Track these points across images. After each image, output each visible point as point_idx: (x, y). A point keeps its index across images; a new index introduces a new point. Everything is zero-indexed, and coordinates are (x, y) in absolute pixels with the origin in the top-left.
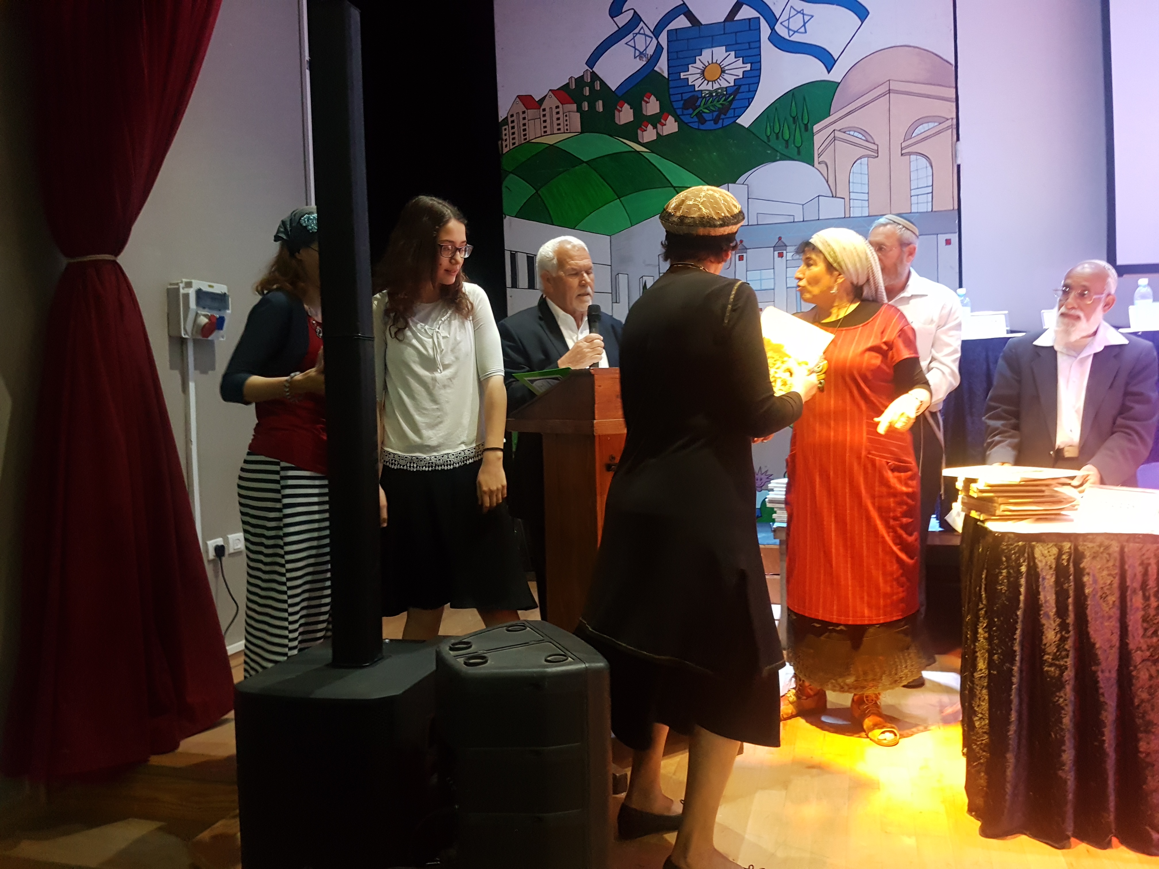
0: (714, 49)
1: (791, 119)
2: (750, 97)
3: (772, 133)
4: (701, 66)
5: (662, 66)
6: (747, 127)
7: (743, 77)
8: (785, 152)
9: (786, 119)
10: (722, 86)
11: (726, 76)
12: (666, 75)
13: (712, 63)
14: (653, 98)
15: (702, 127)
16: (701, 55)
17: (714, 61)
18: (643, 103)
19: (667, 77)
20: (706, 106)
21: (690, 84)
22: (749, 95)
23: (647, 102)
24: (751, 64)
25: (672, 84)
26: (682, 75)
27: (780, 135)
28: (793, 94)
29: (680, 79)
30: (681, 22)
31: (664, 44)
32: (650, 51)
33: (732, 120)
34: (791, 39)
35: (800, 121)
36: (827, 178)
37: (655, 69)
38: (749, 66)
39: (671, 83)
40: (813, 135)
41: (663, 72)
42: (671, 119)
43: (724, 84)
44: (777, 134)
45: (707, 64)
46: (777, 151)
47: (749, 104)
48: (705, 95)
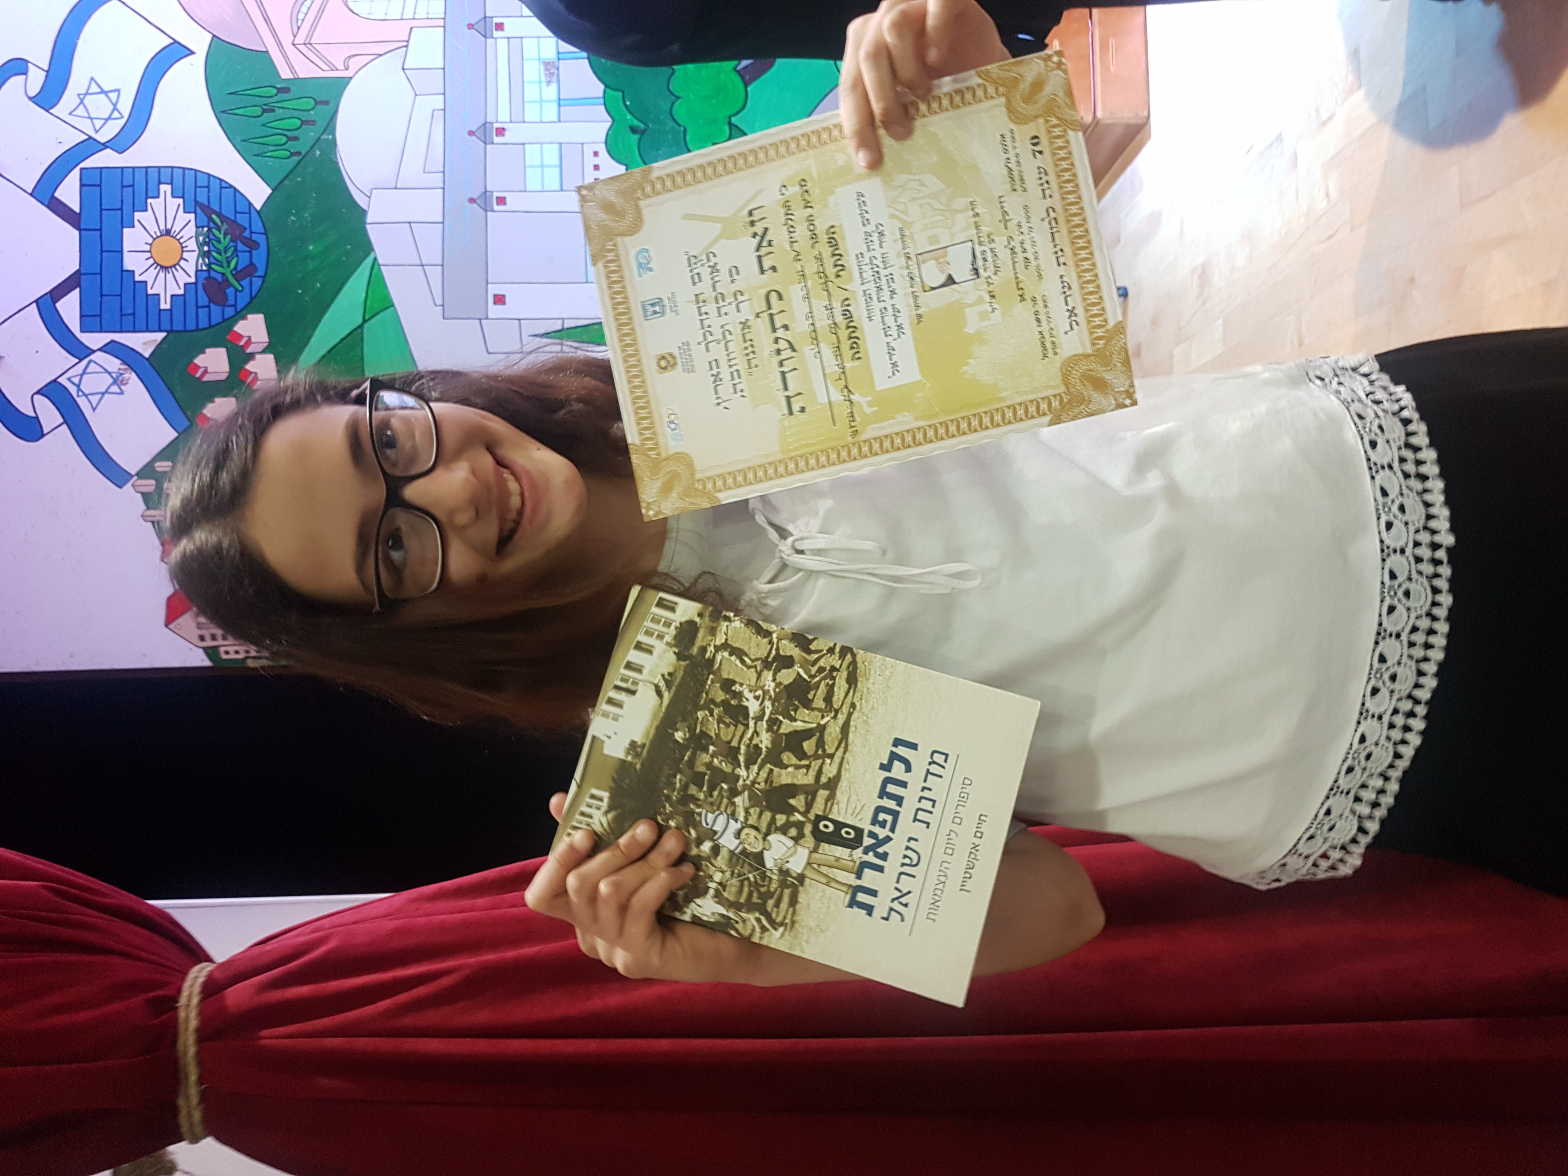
0: (125, 249)
1: (265, 115)
2: (218, 187)
3: (284, 147)
4: (153, 272)
5: (144, 342)
6: (269, 191)
7: (183, 197)
8: (320, 125)
9: (264, 125)
10: (193, 234)
11: (176, 228)
12: (160, 336)
13: (150, 251)
14: (199, 361)
15: (260, 272)
16: (133, 272)
17: (148, 248)
18: (205, 379)
19: (164, 334)
20: (225, 264)
21: (182, 292)
22: (215, 186)
23: (206, 372)
24: (160, 183)
25: (178, 326)
26: (165, 305)
27: (289, 134)
28: (224, 112)
29: (171, 310)
30: (69, 306)
31: (105, 338)
32: (114, 364)
33: (254, 215)
34: (126, 116)
35: (271, 100)
36: (374, 57)
37: (147, 355)
38: (163, 187)
39: (175, 328)
40: (297, 79)
41: (154, 341)
42: (240, 327)
43: (191, 229)
44: (290, 139)
45: (151, 261)
46: (319, 138)
47: (231, 186)
48: (206, 265)
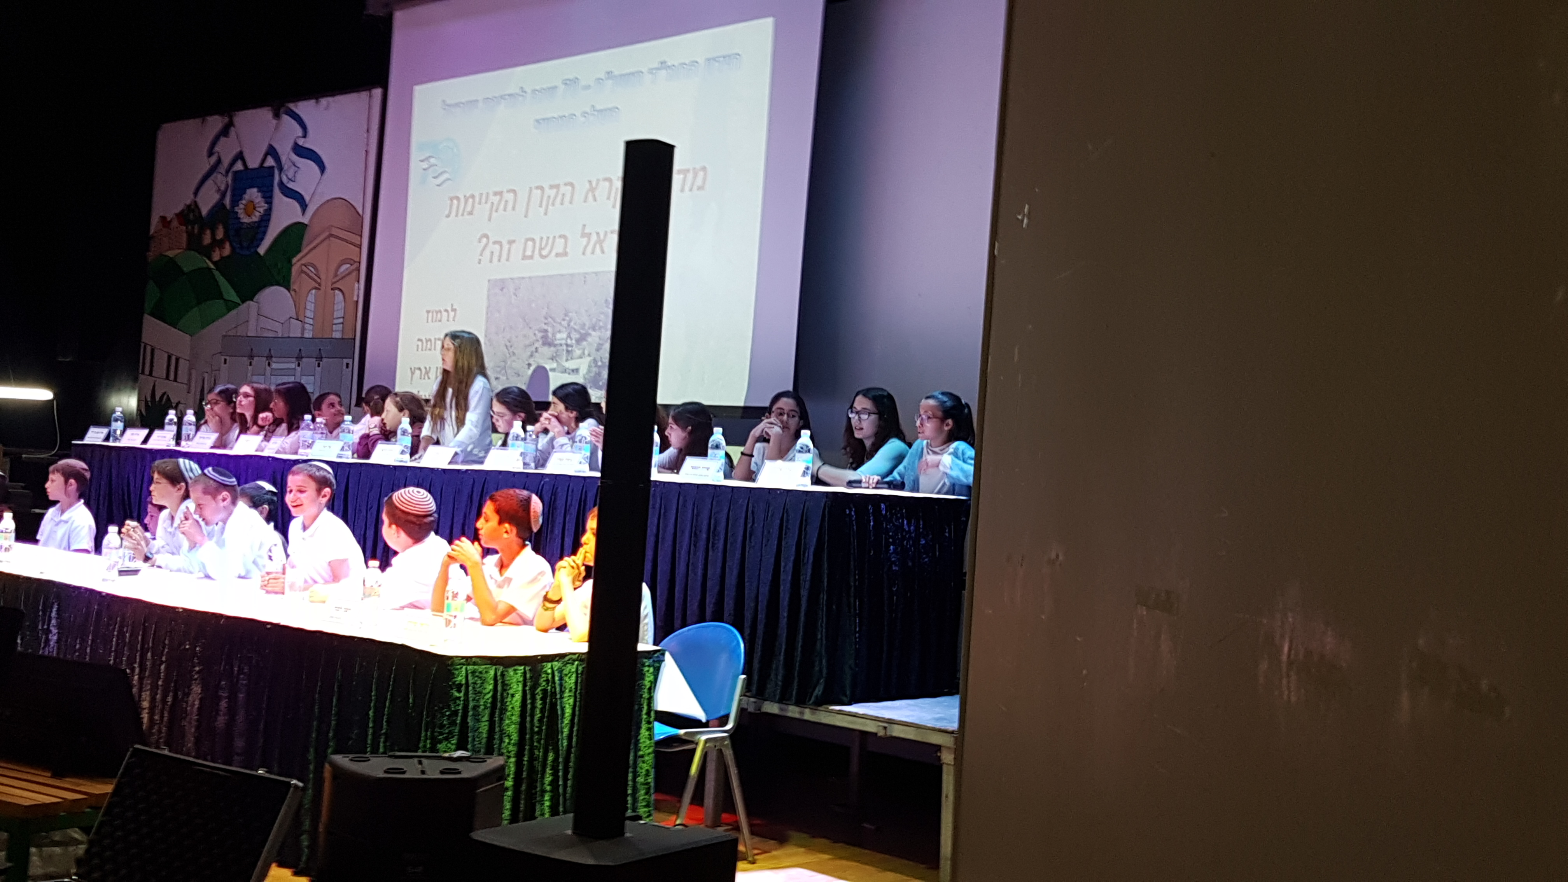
1: (282, 253)
3: (274, 263)
5: (227, 201)
6: (261, 255)
8: (277, 279)
12: (228, 207)
14: (221, 226)
23: (218, 229)
27: (276, 266)
28: (286, 232)
30: (239, 166)
32: (223, 188)
34: (289, 186)
35: (287, 254)
36: (295, 302)
40: (292, 265)
42: (227, 244)
46: (274, 278)
